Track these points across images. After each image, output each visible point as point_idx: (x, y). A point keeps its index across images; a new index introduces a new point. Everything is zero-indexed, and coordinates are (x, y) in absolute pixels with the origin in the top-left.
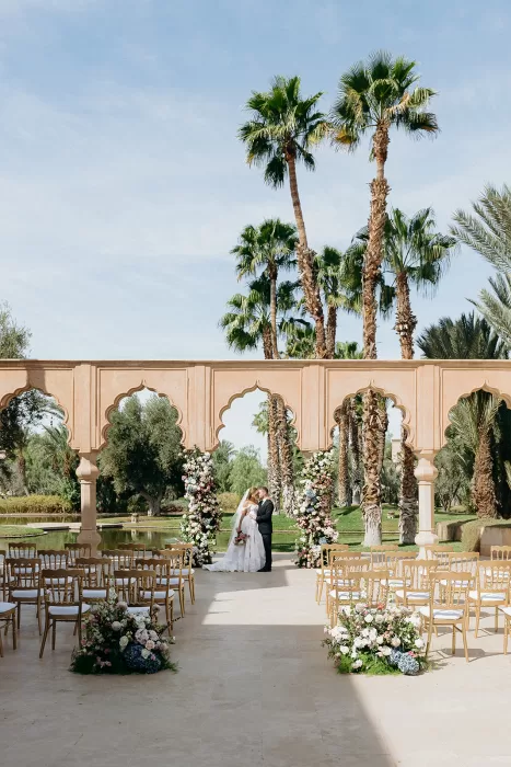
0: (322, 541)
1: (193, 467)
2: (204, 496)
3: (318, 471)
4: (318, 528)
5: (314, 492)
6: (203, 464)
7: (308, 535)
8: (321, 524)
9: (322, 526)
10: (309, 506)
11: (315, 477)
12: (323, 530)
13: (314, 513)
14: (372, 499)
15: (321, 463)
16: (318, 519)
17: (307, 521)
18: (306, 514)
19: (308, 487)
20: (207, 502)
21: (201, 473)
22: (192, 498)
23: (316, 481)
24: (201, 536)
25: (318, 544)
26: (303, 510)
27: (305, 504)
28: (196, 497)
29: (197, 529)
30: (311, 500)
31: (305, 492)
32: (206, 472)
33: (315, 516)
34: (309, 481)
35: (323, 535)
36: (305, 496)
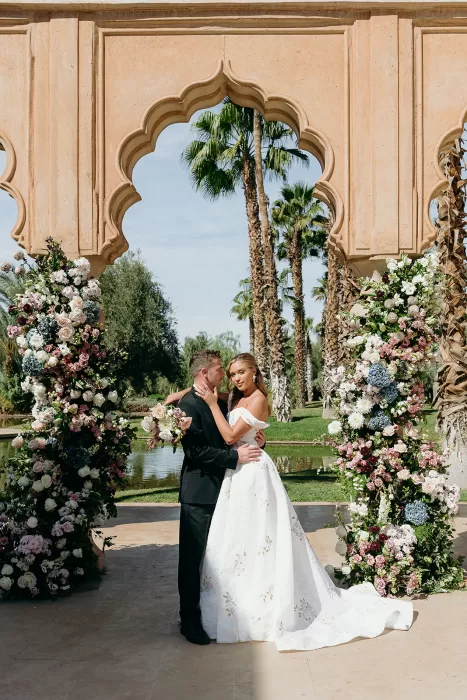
0: (416, 511)
1: (39, 300)
2: (68, 383)
3: (401, 310)
4: (404, 474)
5: (391, 369)
6: (67, 291)
7: (373, 497)
8: (410, 462)
9: (413, 467)
10: (376, 409)
11: (393, 325)
12: (415, 478)
13: (389, 430)
14: (457, 393)
15: (408, 288)
16: (400, 447)
17: (367, 453)
18: (364, 432)
19: (372, 356)
20: (79, 401)
21: (61, 316)
22: (38, 389)
23: (395, 337)
24: (61, 501)
25: (402, 520)
26: (356, 421)
27: (364, 405)
28: (49, 387)
29: (46, 481)
30: (382, 393)
31: (363, 370)
32: (76, 312)
33: (392, 440)
34: (376, 339)
35: (416, 492)
36: (364, 382)
